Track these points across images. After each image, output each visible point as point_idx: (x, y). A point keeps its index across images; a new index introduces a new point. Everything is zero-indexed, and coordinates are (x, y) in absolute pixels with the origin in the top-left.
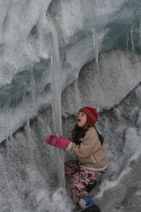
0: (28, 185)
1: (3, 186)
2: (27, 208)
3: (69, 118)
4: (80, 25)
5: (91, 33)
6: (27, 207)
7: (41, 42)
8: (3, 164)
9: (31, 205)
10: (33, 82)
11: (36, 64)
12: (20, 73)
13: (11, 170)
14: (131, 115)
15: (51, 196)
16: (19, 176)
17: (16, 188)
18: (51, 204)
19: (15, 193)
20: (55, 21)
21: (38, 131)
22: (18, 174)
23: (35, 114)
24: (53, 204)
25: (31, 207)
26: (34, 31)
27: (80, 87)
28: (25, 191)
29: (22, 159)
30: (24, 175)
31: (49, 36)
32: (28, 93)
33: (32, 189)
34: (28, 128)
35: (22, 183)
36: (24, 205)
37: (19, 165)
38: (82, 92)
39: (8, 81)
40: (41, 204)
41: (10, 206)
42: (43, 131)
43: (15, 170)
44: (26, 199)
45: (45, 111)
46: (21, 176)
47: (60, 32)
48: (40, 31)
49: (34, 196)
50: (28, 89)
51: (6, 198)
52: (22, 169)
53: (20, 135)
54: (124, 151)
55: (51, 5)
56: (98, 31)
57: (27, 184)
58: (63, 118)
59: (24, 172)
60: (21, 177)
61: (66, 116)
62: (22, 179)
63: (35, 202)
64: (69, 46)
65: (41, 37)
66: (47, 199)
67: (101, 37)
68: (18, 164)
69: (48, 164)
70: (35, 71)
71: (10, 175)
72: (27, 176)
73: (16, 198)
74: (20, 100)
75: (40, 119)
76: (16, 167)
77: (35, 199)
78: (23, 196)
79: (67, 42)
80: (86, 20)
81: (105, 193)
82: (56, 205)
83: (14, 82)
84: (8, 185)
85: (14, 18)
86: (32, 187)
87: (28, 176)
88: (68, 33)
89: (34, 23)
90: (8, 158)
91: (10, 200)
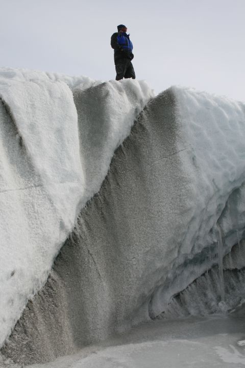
0: (207, 299)
1: (196, 299)
3: (226, 271)
4: (231, 228)
5: (236, 231)
6: (207, 308)
7: (214, 235)
8: (196, 289)
9: (209, 307)
10: (210, 252)
11: (212, 244)
12: (205, 248)
13: (199, 293)
15: (218, 304)
17: (202, 300)
18: (218, 308)
19: (201, 302)
20: (220, 227)
21: (211, 276)
22: (202, 294)
23: (210, 267)
26: (211, 231)
27: (232, 256)
28: (206, 302)
29: (204, 288)
30: (205, 295)
31: (217, 233)
32: (207, 257)
33: (209, 301)
34: (207, 274)
35: (204, 298)
36: (205, 307)
37: (203, 290)
38: (233, 258)
39: (200, 251)
40: (213, 307)
41: (200, 307)
42: (214, 276)
43: (201, 292)
45: (215, 266)
47: (222, 231)
48: (214, 230)
50: (208, 256)
51: (197, 304)
52: (204, 292)
53: (203, 277)
55: (218, 219)
56: (240, 230)
58: (224, 270)
61: (225, 269)
64: (227, 237)
65: (214, 233)
66: (216, 305)
67: (241, 232)
69: (216, 291)
70: (211, 247)
73: (202, 305)
74: (204, 260)
75: (212, 270)
77: (211, 305)
78: (205, 304)
79: (225, 235)
80: (234, 226)
81: (243, 304)
82: (220, 308)
83: (202, 252)
84: (198, 298)
85: (204, 226)
87: (207, 296)
88: (226, 231)
89: (211, 227)
90: (198, 287)
91: (199, 305)
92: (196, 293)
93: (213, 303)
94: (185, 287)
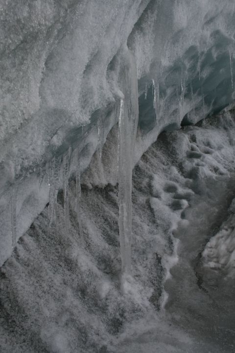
0: (80, 276)
1: (50, 284)
2: (92, 311)
6: (92, 309)
8: (39, 252)
9: (96, 305)
11: (109, 104)
13: (51, 259)
14: (143, 186)
16: (63, 266)
17: (65, 284)
18: (123, 299)
22: (61, 263)
24: (125, 297)
25: (97, 308)
28: (79, 286)
29: (60, 242)
33: (87, 281)
35: (70, 275)
36: (86, 307)
37: (60, 250)
40: (109, 301)
41: (72, 314)
43: (56, 258)
44: (85, 298)
46: (65, 265)
49: (95, 291)
51: (59, 303)
52: (64, 256)
54: (158, 221)
57: (77, 276)
59: (69, 259)
60: (66, 267)
62: (68, 270)
63: (100, 300)
68: (57, 249)
69: (89, 245)
71: (52, 267)
72: (74, 265)
76: (57, 254)
77: (99, 296)
78: (79, 293)
82: (130, 299)
84: (55, 281)
86: (87, 279)
87: (76, 265)
90: (43, 243)
92: (45, 264)
93: (105, 287)
94: (8, 252)
